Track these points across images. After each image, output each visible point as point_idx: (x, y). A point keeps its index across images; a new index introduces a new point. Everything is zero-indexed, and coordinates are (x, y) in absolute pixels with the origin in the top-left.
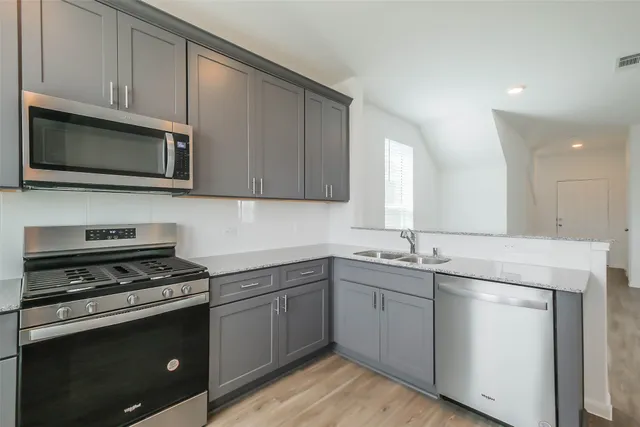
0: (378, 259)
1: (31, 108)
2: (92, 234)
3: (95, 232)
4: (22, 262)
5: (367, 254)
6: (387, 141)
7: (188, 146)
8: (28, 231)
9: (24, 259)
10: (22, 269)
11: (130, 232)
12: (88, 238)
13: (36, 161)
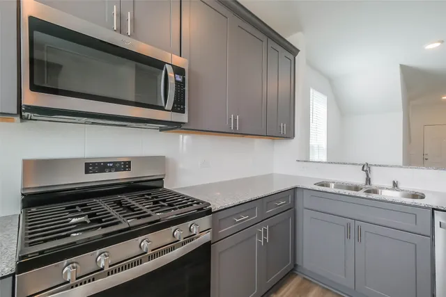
0: (332, 189)
1: (31, 18)
2: (91, 167)
3: (94, 164)
4: (20, 198)
5: (322, 185)
6: (311, 91)
7: (184, 79)
8: (26, 163)
9: (23, 195)
10: (20, 206)
11: (126, 165)
12: (87, 172)
13: (36, 83)
